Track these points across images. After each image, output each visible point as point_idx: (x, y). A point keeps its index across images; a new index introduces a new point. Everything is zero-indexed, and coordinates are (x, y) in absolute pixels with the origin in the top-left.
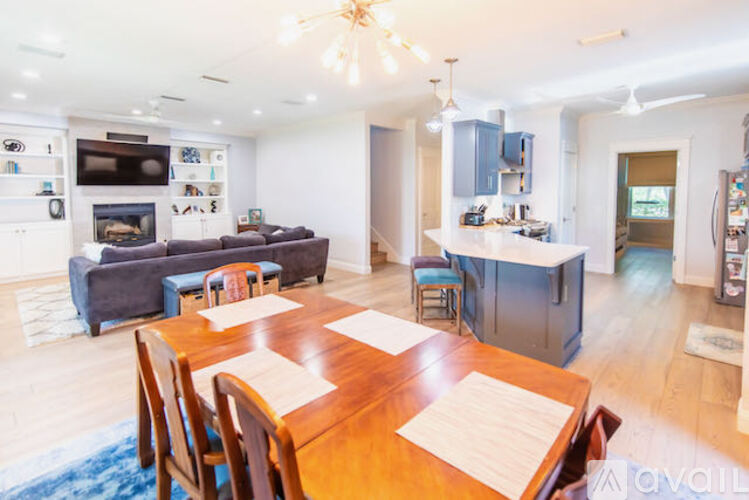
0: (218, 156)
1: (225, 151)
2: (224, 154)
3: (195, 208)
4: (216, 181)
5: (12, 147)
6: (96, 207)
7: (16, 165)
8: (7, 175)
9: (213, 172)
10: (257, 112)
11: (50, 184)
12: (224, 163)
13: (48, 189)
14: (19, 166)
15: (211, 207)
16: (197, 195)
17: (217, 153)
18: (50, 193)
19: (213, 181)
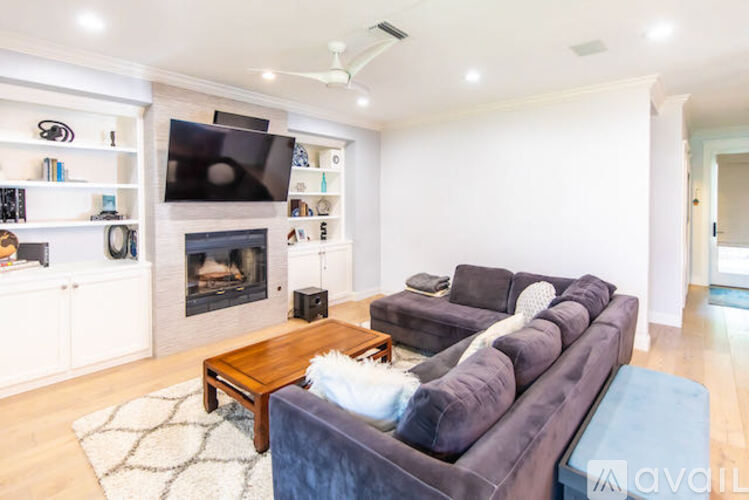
0: (336, 157)
1: (343, 150)
2: (341, 154)
3: (301, 234)
4: (327, 194)
5: (54, 132)
6: (189, 237)
7: (59, 166)
8: (44, 184)
9: (324, 182)
10: (473, 77)
11: (112, 200)
12: (340, 167)
13: (109, 208)
14: (66, 167)
15: (320, 232)
16: (307, 214)
17: (333, 153)
18: (114, 215)
19: (323, 194)
